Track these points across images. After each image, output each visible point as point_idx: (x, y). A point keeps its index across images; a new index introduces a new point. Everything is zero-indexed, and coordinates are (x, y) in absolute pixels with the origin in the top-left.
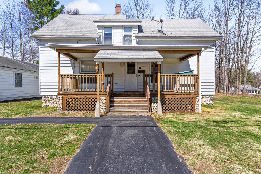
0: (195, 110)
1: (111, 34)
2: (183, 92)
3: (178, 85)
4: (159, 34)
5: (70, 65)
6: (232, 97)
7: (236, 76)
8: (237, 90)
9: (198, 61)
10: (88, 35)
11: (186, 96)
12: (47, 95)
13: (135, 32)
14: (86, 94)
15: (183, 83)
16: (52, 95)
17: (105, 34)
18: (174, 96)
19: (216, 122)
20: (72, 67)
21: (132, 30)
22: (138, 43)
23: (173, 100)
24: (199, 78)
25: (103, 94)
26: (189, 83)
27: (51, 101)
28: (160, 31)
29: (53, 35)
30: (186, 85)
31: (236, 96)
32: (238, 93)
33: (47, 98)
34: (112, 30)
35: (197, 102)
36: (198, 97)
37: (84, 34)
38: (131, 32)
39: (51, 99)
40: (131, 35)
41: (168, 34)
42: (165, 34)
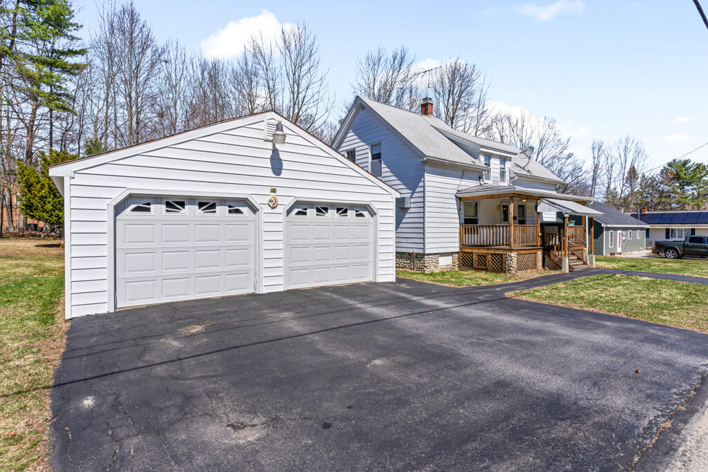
1: (490, 165)
13: (508, 166)
20: (458, 208)
34: (490, 158)
38: (505, 164)
39: (435, 261)
40: (505, 169)
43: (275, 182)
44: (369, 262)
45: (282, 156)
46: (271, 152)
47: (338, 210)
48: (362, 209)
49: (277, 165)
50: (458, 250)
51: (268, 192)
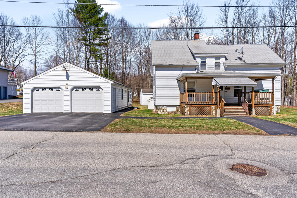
0: (271, 114)
1: (205, 62)
2: (262, 103)
3: (259, 99)
4: (239, 62)
5: (177, 84)
6: (290, 109)
7: (293, 87)
8: (294, 102)
9: (273, 83)
10: (191, 63)
11: (266, 106)
12: (161, 106)
13: (222, 60)
14: (203, 105)
15: (264, 97)
16: (164, 106)
17: (201, 62)
18: (258, 105)
19: (288, 118)
20: (178, 85)
21: (221, 59)
22: (226, 69)
23: (257, 108)
24: (274, 94)
25: (213, 105)
26: (262, 97)
27: (163, 110)
28: (240, 59)
29: (166, 63)
30: (266, 98)
31: (294, 108)
32: (296, 105)
33: (161, 108)
34: (206, 59)
35: (272, 109)
36: (273, 106)
37: (188, 63)
38: (220, 60)
39: (163, 109)
40: (220, 62)
41: (247, 62)
42: (244, 61)
43: (67, 82)
44: (102, 106)
45: (69, 74)
46: (66, 74)
47: (90, 89)
48: (98, 88)
49: (68, 77)
50: (179, 104)
51: (65, 84)
